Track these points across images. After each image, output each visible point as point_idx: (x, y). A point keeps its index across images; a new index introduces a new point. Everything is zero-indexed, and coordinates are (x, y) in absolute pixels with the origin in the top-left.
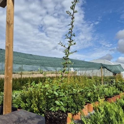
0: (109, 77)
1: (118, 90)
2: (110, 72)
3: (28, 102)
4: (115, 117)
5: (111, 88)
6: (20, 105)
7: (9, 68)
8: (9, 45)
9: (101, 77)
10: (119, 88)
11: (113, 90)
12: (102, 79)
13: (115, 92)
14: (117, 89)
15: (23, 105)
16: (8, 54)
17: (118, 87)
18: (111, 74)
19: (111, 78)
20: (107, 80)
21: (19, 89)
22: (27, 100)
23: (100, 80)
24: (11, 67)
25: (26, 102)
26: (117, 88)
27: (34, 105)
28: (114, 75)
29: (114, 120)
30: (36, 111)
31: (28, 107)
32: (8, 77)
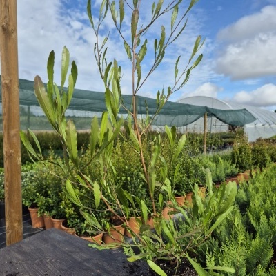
0: (220, 134)
1: (236, 167)
2: (224, 124)
3: (51, 195)
4: (226, 228)
5: (223, 164)
6: (34, 200)
7: (13, 132)
8: (10, 81)
9: (204, 137)
10: (238, 163)
11: (226, 168)
12: (206, 140)
13: (229, 171)
14: (234, 166)
15: (41, 200)
16: (9, 103)
17: (236, 161)
18: (225, 128)
19: (223, 136)
20: (215, 142)
21: (27, 162)
22: (49, 192)
23: (201, 142)
24: (17, 130)
25: (46, 195)
26: (234, 163)
27: (65, 203)
28: (230, 129)
29: (223, 234)
30: (70, 215)
31: (52, 207)
32: (11, 151)
